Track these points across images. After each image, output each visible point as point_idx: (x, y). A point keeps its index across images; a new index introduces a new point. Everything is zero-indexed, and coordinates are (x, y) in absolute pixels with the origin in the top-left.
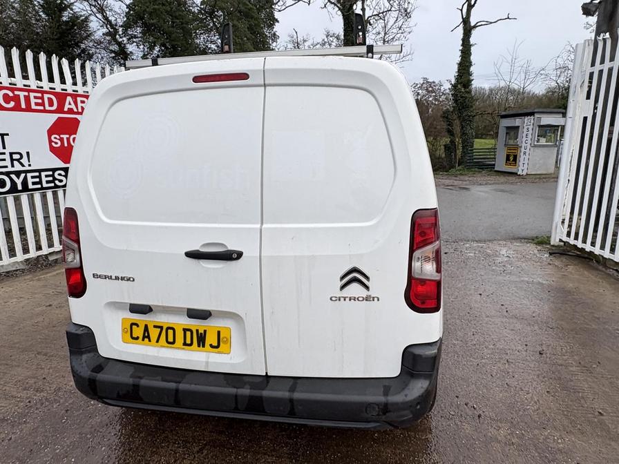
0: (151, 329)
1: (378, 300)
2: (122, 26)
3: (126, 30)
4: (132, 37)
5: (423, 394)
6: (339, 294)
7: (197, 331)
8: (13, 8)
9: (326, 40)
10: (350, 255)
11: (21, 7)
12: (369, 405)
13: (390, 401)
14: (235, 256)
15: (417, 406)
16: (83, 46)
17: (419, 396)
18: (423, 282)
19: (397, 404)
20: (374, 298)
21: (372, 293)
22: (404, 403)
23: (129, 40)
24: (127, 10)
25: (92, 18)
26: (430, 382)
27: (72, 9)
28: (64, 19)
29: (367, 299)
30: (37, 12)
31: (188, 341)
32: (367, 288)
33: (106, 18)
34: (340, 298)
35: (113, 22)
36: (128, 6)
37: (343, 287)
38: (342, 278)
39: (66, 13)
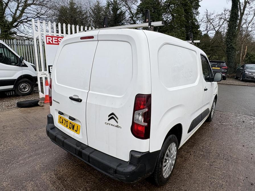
0: (64, 121)
1: (121, 128)
2: (135, 14)
3: (136, 15)
4: (138, 18)
5: (131, 171)
6: (108, 122)
7: (73, 124)
8: (104, 11)
9: (224, 13)
10: (112, 108)
11: (106, 10)
12: (110, 168)
13: (118, 169)
14: (80, 101)
15: (128, 175)
16: (122, 22)
17: (129, 172)
18: (138, 125)
19: (120, 171)
20: (119, 127)
21: (119, 125)
22: (122, 172)
23: (137, 19)
24: (137, 8)
25: (127, 12)
26: (136, 168)
27: (121, 9)
28: (118, 13)
29: (117, 126)
30: (110, 11)
31: (70, 127)
32: (117, 122)
33: (131, 12)
34: (108, 123)
35: (133, 13)
36: (138, 6)
37: (109, 120)
38: (109, 116)
39: (119, 11)
